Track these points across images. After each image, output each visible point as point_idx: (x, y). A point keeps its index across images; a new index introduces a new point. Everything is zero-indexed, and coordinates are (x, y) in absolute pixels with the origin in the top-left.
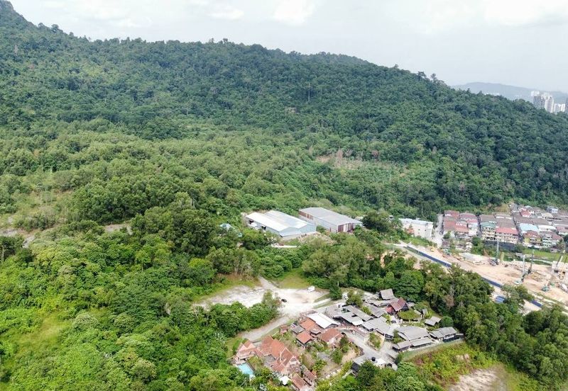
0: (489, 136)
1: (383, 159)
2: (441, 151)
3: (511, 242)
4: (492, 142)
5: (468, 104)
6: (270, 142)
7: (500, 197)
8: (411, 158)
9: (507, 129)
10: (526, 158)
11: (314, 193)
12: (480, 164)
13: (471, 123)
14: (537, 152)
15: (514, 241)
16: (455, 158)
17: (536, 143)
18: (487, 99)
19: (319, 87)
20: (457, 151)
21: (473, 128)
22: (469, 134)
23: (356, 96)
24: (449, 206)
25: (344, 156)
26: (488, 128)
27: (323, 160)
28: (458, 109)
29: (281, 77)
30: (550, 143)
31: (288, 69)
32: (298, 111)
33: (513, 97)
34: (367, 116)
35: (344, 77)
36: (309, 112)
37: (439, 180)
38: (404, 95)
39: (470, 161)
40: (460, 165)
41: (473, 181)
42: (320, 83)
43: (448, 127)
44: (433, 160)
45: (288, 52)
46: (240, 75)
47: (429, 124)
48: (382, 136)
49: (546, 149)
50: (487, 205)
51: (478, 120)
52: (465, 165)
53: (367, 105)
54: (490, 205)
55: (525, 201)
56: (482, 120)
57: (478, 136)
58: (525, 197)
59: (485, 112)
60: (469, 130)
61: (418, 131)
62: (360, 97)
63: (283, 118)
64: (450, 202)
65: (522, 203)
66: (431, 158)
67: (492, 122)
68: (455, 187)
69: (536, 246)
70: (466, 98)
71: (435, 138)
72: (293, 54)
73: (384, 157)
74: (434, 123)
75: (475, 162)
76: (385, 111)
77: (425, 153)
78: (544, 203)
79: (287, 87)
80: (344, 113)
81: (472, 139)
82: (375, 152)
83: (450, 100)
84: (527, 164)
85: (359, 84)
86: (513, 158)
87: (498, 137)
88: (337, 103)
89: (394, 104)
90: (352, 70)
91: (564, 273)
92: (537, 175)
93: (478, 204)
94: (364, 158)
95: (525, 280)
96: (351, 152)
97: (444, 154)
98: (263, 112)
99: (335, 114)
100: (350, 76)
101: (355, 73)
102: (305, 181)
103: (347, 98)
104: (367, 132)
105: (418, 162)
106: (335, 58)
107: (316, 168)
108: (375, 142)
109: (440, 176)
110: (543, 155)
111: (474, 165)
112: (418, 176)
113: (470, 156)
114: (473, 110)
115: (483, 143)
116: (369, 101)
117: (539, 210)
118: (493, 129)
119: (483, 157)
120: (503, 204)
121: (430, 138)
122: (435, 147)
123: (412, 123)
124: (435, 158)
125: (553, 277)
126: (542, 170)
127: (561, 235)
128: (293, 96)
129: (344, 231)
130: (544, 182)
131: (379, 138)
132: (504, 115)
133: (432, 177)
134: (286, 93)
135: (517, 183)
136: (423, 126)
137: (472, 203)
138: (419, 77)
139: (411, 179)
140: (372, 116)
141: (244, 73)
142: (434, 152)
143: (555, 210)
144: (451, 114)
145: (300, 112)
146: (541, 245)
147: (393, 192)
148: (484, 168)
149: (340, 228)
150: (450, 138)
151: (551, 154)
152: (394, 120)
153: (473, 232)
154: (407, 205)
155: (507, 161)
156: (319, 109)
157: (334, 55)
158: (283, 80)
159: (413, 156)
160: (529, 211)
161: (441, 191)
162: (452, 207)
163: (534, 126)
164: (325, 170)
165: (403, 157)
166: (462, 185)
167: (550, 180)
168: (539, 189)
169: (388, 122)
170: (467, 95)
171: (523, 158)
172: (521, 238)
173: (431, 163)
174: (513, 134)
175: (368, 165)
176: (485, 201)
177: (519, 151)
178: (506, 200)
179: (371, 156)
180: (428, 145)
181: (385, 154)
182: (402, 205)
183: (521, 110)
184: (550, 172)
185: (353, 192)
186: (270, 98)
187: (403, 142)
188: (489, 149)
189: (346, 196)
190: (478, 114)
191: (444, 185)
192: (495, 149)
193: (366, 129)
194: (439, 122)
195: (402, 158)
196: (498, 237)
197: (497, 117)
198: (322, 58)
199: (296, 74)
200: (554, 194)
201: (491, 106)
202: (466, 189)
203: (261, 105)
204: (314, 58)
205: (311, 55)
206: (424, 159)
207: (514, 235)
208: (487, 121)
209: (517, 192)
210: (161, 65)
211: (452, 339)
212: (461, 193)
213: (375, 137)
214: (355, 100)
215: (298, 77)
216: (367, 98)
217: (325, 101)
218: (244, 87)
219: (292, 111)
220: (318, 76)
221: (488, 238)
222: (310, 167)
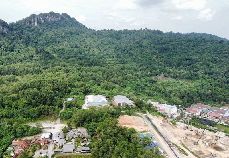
1: (182, 78)
2: (211, 76)
3: (215, 121)
6: (134, 69)
8: (194, 78)
12: (228, 83)
16: (215, 79)
19: (170, 47)
20: (218, 76)
24: (201, 101)
25: (164, 76)
27: (153, 78)
29: (157, 43)
31: (161, 39)
32: (157, 56)
34: (186, 60)
35: (184, 42)
36: (162, 57)
39: (223, 82)
41: (217, 90)
42: (172, 45)
43: (220, 65)
45: (176, 33)
46: (142, 43)
54: (223, 102)
61: (204, 66)
62: (187, 51)
63: (150, 59)
64: (201, 100)
66: (204, 79)
68: (204, 93)
69: (225, 124)
71: (210, 70)
73: (182, 77)
75: (226, 82)
77: (202, 76)
79: (158, 47)
80: (178, 58)
82: (178, 75)
85: (189, 46)
88: (176, 53)
89: (201, 54)
93: (215, 101)
94: (174, 77)
96: (168, 74)
97: (211, 78)
98: (143, 57)
99: (173, 59)
100: (187, 42)
101: (189, 41)
102: (138, 85)
103: (181, 51)
105: (197, 80)
107: (147, 80)
112: (193, 87)
116: (190, 53)
121: (208, 70)
123: (203, 63)
124: (207, 79)
128: (158, 51)
131: (185, 69)
134: (157, 49)
136: (208, 65)
137: (213, 101)
140: (188, 59)
142: (207, 76)
150: (218, 70)
152: (196, 62)
153: (198, 114)
154: (180, 99)
158: (158, 44)
159: (196, 78)
162: (202, 102)
164: (152, 82)
165: (191, 78)
166: (209, 92)
169: (193, 62)
173: (204, 81)
175: (174, 80)
181: (183, 76)
182: (178, 99)
185: (160, 91)
186: (149, 51)
187: (195, 71)
189: (155, 93)
193: (182, 65)
194: (215, 63)
196: (209, 118)
198: (192, 35)
202: (210, 94)
203: (144, 54)
206: (201, 79)
207: (216, 117)
210: (116, 39)
211: (85, 153)
212: (207, 95)
213: (183, 69)
214: (184, 52)
215: (164, 43)
216: (190, 52)
217: (171, 53)
218: (141, 47)
219: (155, 56)
220: (173, 42)
221: (204, 117)
222: (144, 80)
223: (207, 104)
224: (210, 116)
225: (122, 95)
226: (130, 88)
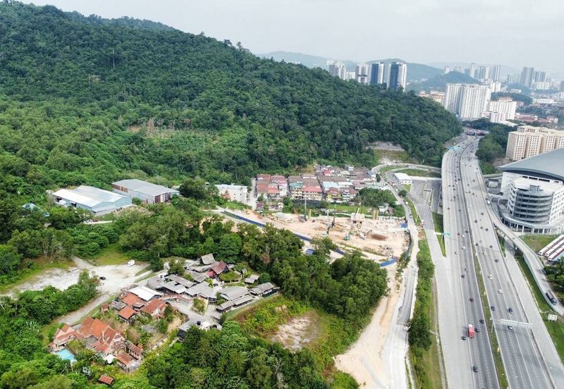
0: (293, 102)
1: (195, 127)
2: (250, 117)
3: (316, 199)
4: (295, 108)
5: (272, 72)
6: (75, 113)
7: (306, 159)
9: (308, 96)
10: (326, 122)
11: (127, 164)
12: (286, 129)
13: (276, 90)
14: (334, 116)
15: (319, 198)
16: (263, 124)
17: (333, 108)
18: (289, 68)
19: (124, 53)
20: (265, 117)
21: (278, 95)
22: (275, 101)
23: (164, 64)
24: (261, 170)
25: (156, 125)
26: (291, 95)
27: (135, 130)
28: (264, 77)
29: (81, 42)
30: (345, 107)
31: (88, 34)
32: (103, 78)
33: (311, 65)
34: (177, 84)
35: (150, 43)
36: (115, 79)
37: (250, 146)
38: (213, 62)
39: (277, 127)
40: (269, 130)
41: (280, 145)
42: (125, 49)
43: (256, 95)
44: (244, 127)
45: (87, 15)
46: (33, 39)
47: (237, 92)
48: (193, 104)
49: (341, 113)
50: (294, 167)
51: (282, 87)
52: (273, 130)
53: (176, 73)
54: (297, 167)
55: (326, 161)
56: (285, 87)
57: (283, 102)
58: (326, 157)
59: (288, 79)
60: (275, 97)
61: (227, 98)
62: (168, 64)
63: (87, 86)
64: (261, 166)
65: (324, 163)
66: (242, 124)
67: (294, 89)
68: (265, 152)
69: (338, 201)
70: (270, 66)
71: (244, 105)
72: (92, 18)
73: (197, 125)
74: (242, 90)
75: (282, 127)
76: (195, 79)
77: (235, 120)
78: (342, 162)
79: (88, 54)
80: (153, 81)
81: (278, 106)
82: (187, 120)
83: (256, 68)
84: (326, 128)
85: (167, 51)
86: (314, 123)
87: (300, 103)
88: (144, 70)
89: (203, 71)
91: (361, 222)
92: (335, 138)
93: (286, 166)
94: (177, 127)
95: (330, 232)
96: (163, 120)
97: (254, 120)
98: (63, 80)
99: (143, 82)
100: (156, 42)
101: (161, 39)
102: (116, 153)
103: (155, 65)
104: (177, 101)
105: (229, 129)
106: (139, 24)
107: (127, 139)
108: (186, 111)
109: (251, 141)
110: (339, 119)
111: (281, 130)
112: (231, 143)
113: (277, 121)
114: (277, 77)
115: (288, 109)
116: (178, 69)
117: (338, 169)
118: (296, 95)
119: (288, 122)
120: (308, 165)
121: (240, 105)
122: (244, 114)
123: (221, 91)
124: (245, 124)
125: (352, 228)
126: (339, 132)
127: (357, 190)
128: (95, 63)
129: (162, 201)
130: (341, 143)
131: (190, 106)
132: (304, 83)
133: (243, 143)
134: (88, 59)
135: (319, 145)
136: (232, 94)
137: (281, 166)
138: (225, 45)
139: (224, 146)
140: (182, 83)
141: (37, 37)
142: (244, 119)
143: (351, 168)
144: (258, 81)
145: (105, 80)
146: (342, 200)
147: (208, 159)
148: (290, 132)
149: (157, 199)
150: (258, 105)
151: (346, 118)
152: (203, 89)
153: (284, 193)
154: (222, 172)
155: (309, 125)
156: (126, 77)
157: (138, 20)
158: (83, 46)
159: (225, 123)
160: (329, 169)
161: (253, 156)
162: (264, 171)
163: (330, 91)
164: (137, 140)
165: (216, 125)
166: (271, 149)
167: (346, 141)
168: (337, 149)
169: (197, 90)
170: (270, 63)
171: (323, 122)
172: (325, 194)
173: (241, 129)
174: (313, 100)
175: (181, 133)
176: (293, 163)
177: (319, 115)
178: (310, 161)
179: (184, 124)
180: (238, 112)
181: (197, 122)
182: (217, 172)
183: (319, 78)
184: (346, 134)
185: (168, 161)
186: (70, 64)
187: (215, 109)
188: (293, 114)
189: (160, 166)
190: (282, 82)
191: (255, 150)
192: (298, 114)
193: (177, 97)
194: (247, 89)
195: (214, 126)
196: (305, 196)
197: (299, 84)
198: (125, 23)
199: (98, 39)
200: (350, 153)
201: (293, 74)
202: (275, 153)
203: (61, 73)
204: (116, 23)
205: (113, 20)
206: (235, 126)
207: (319, 193)
208: (291, 88)
209: (319, 154)
211: (271, 293)
212: (271, 157)
213: (186, 105)
214: (163, 67)
215: (101, 43)
216: (175, 65)
217: (132, 68)
218: (38, 52)
219: (96, 79)
220: (122, 42)
221: (297, 197)
222: (120, 138)
223: (274, 174)
224: (307, 192)
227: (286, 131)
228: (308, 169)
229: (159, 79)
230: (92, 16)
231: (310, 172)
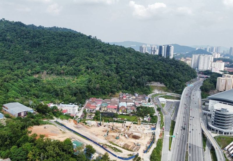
0: (115, 63)
1: (66, 75)
2: (93, 70)
3: (114, 112)
4: (114, 66)
5: (107, 49)
6: (8, 68)
7: (115, 90)
8: (78, 74)
9: (122, 60)
10: (128, 72)
11: (27, 93)
12: (109, 76)
13: (107, 58)
14: (133, 70)
16: (97, 73)
17: (133, 66)
18: (115, 47)
19: (43, 41)
20: (99, 70)
21: (108, 60)
22: (106, 62)
23: (60, 46)
24: (92, 96)
25: (47, 73)
26: (115, 60)
27: (36, 76)
28: (103, 51)
29: (25, 36)
30: (139, 65)
31: (29, 33)
32: (31, 52)
33: (127, 46)
34: (63, 55)
36: (36, 53)
37: (89, 84)
38: (81, 45)
39: (104, 75)
40: (100, 76)
41: (103, 84)
42: (44, 39)
43: (97, 60)
44: (89, 74)
45: (38, 26)
46: (5, 35)
47: (89, 58)
48: (68, 64)
49: (136, 68)
50: (109, 94)
51: (110, 56)
52: (102, 76)
53: (64, 49)
54: (110, 94)
55: (126, 91)
56: (112, 56)
57: (110, 63)
58: (126, 89)
59: (114, 53)
60: (106, 61)
61: (84, 61)
62: (61, 46)
63: (22, 56)
64: (93, 94)
65: (125, 92)
66: (88, 73)
67: (116, 57)
68: (95, 87)
69: (124, 114)
70: (107, 47)
73: (66, 73)
74: (91, 57)
75: (107, 75)
76: (71, 52)
77: (85, 71)
78: (133, 92)
79: (27, 41)
80: (53, 53)
81: (107, 65)
82: (62, 71)
83: (100, 48)
84: (127, 75)
85: (61, 40)
86: (123, 73)
87: (118, 63)
88: (50, 49)
89: (76, 49)
90: (59, 34)
91: (130, 127)
92: (132, 80)
93: (105, 94)
94: (58, 74)
96: (51, 72)
97: (94, 72)
98: (13, 53)
99: (49, 54)
100: (58, 36)
101: (61, 35)
102: (22, 87)
103: (55, 46)
105: (82, 76)
106: (61, 30)
107: (30, 80)
108: (64, 67)
109: (90, 81)
110: (135, 71)
111: (106, 76)
112: (81, 82)
113: (105, 72)
114: (109, 52)
115: (111, 66)
116: (65, 48)
117: (131, 95)
118: (116, 60)
119: (110, 72)
120: (116, 93)
121: (89, 64)
122: (90, 69)
123: (82, 58)
124: (90, 73)
125: (125, 130)
126: (133, 77)
127: (136, 107)
128: (29, 45)
129: (22, 115)
130: (134, 82)
131: (66, 65)
132: (122, 54)
133: (86, 83)
134: (27, 44)
135: (123, 84)
136: (87, 59)
137: (102, 94)
138: (89, 37)
139: (77, 84)
140: (65, 54)
141: (8, 35)
142: (90, 71)
143: (137, 95)
144: (99, 54)
145: (31, 53)
146: (127, 112)
147: (67, 90)
148: (110, 77)
149: (19, 114)
150: (97, 64)
151: (138, 71)
152: (74, 57)
154: (73, 96)
155: (120, 74)
156: (42, 51)
157: (60, 28)
158: (26, 38)
159: (80, 73)
160: (127, 96)
161: (89, 89)
162: (94, 96)
163: (133, 59)
164: (36, 81)
166: (98, 86)
167: (136, 82)
168: (132, 85)
169: (72, 57)
170: (108, 45)
171: (127, 72)
172: (118, 109)
173: (88, 75)
174: (124, 62)
175: (59, 77)
176: (108, 92)
177: (126, 69)
178: (118, 91)
179: (61, 73)
180: (87, 68)
181: (67, 72)
182: (70, 96)
183: (129, 52)
184: (137, 78)
185: (48, 91)
186: (18, 46)
187: (77, 66)
188: (113, 69)
189: (44, 94)
190: (111, 54)
191: (90, 86)
192: (116, 69)
193: (62, 61)
194: (93, 57)
195: (75, 74)
196: (108, 110)
197: (119, 55)
199: (33, 35)
200: (138, 87)
201: (117, 50)
202: (99, 88)
203: (12, 50)
204: (50, 29)
206: (84, 74)
207: (115, 109)
208: (115, 57)
209: (123, 87)
212: (97, 89)
213: (64, 64)
214: (59, 47)
215: (34, 37)
216: (64, 46)
217: (45, 48)
218: (6, 41)
219: (27, 52)
221: (104, 111)
222: (27, 80)
223: (98, 98)
224: (109, 108)
225: (13, 102)
226: (13, 91)
227: (109, 77)
228: (116, 95)
229: (56, 52)
230: (40, 26)
231: (117, 96)
